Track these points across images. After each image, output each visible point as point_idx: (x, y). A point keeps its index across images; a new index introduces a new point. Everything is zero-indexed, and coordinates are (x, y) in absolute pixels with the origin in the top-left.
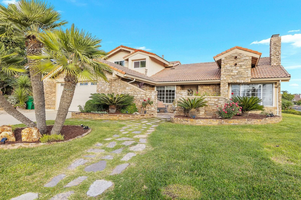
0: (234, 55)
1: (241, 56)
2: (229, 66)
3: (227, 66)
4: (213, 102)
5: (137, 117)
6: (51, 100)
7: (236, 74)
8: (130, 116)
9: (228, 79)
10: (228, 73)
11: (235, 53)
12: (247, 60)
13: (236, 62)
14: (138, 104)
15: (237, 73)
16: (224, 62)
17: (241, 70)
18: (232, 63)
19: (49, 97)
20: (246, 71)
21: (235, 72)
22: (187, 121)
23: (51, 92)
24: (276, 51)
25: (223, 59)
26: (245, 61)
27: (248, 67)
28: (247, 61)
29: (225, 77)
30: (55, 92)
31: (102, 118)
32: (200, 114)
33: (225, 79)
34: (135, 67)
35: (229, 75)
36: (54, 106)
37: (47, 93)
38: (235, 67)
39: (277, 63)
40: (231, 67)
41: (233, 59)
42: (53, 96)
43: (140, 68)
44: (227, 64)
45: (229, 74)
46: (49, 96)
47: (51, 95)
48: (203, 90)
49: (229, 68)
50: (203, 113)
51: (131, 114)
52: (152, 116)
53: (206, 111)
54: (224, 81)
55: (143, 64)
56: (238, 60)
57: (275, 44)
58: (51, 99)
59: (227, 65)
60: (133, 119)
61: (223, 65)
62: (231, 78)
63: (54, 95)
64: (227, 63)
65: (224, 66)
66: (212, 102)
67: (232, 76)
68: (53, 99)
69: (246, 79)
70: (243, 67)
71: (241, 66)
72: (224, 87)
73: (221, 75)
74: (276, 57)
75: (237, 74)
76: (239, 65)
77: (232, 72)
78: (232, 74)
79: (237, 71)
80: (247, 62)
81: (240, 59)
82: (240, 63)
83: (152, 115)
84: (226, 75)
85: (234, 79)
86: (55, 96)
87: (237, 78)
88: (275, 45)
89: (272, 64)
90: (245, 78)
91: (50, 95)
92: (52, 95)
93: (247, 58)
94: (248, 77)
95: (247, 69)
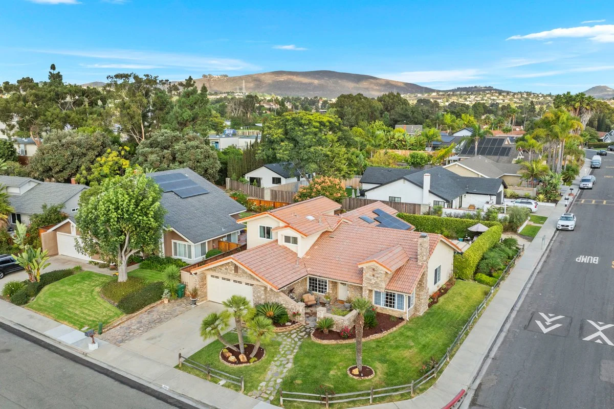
0: (373, 267)
1: (377, 269)
2: (369, 275)
6: (204, 293)
7: (374, 283)
9: (368, 286)
10: (368, 281)
11: (373, 265)
13: (374, 273)
14: (290, 314)
17: (378, 280)
18: (371, 273)
20: (381, 283)
21: (373, 281)
23: (203, 285)
25: (365, 268)
26: (381, 274)
29: (366, 284)
30: (206, 284)
34: (286, 241)
35: (369, 283)
36: (206, 297)
38: (373, 277)
39: (422, 264)
41: (372, 270)
43: (291, 244)
49: (369, 277)
51: (284, 325)
54: (365, 287)
55: (295, 241)
57: (421, 245)
59: (367, 274)
60: (286, 330)
61: (365, 273)
64: (367, 272)
65: (365, 275)
67: (371, 285)
68: (205, 291)
71: (377, 278)
73: (363, 282)
77: (371, 281)
79: (375, 281)
81: (377, 271)
82: (377, 275)
83: (301, 324)
85: (372, 287)
89: (418, 264)
91: (202, 288)
93: (382, 272)
94: (382, 288)
95: (381, 281)
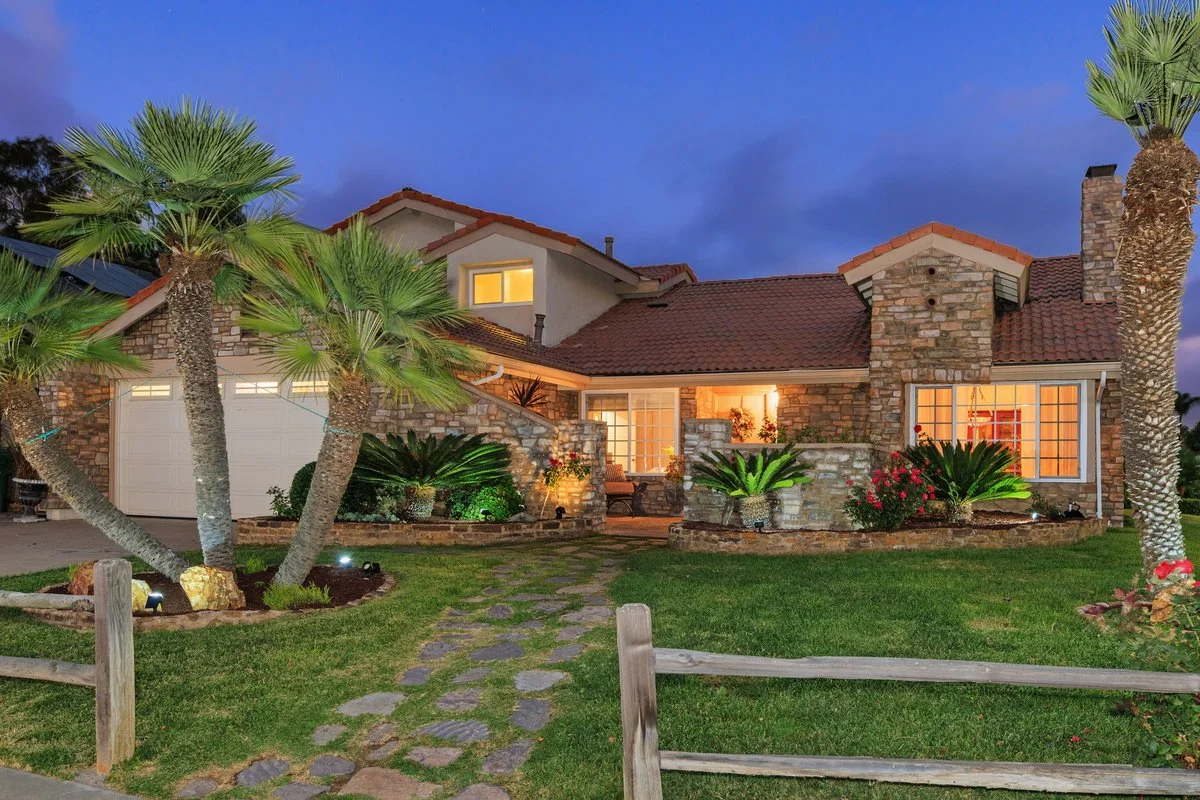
0: (925, 262)
1: (951, 265)
2: (903, 309)
3: (897, 309)
4: (834, 468)
5: (529, 531)
6: (91, 467)
7: (931, 344)
8: (500, 531)
9: (901, 365)
10: (899, 338)
11: (927, 253)
12: (974, 284)
13: (933, 291)
14: (524, 480)
15: (937, 339)
16: (885, 291)
17: (954, 326)
18: (916, 296)
19: (82, 453)
20: (974, 334)
21: (929, 334)
22: (736, 541)
23: (89, 427)
24: (1101, 241)
25: (879, 275)
26: (967, 290)
27: (978, 314)
28: (976, 290)
29: (886, 356)
30: (105, 428)
31: (386, 541)
32: (786, 517)
33: (889, 363)
35: (906, 348)
36: (105, 495)
37: (73, 432)
38: (925, 315)
39: (1106, 294)
40: (911, 315)
41: (923, 279)
42: (100, 445)
43: (502, 304)
44: (893, 299)
45: (903, 342)
46: (80, 447)
47: (89, 439)
48: (797, 410)
49: (904, 318)
50: (796, 510)
52: (589, 528)
53: (806, 503)
54: (883, 375)
56: (942, 284)
57: (1098, 208)
58: (92, 463)
59: (897, 302)
60: (513, 539)
61: (880, 304)
62: (913, 363)
63: (102, 440)
64: (894, 296)
65: (884, 310)
66: (828, 467)
67: (918, 354)
68: (99, 459)
69: (973, 366)
70: (961, 315)
71: (951, 311)
72: (884, 400)
73: (874, 349)
74: (1103, 265)
75: (937, 345)
76: (944, 308)
77: (916, 336)
78: (915, 342)
79: (936, 333)
80: (977, 293)
81: (948, 279)
82: (947, 299)
83: (589, 522)
84: (892, 349)
85: (924, 365)
86: (107, 444)
87: (939, 359)
88: (1100, 213)
89: (1088, 298)
90: (968, 360)
91: (84, 442)
92: (95, 439)
93: (976, 277)
94: (978, 359)
95: (974, 323)
